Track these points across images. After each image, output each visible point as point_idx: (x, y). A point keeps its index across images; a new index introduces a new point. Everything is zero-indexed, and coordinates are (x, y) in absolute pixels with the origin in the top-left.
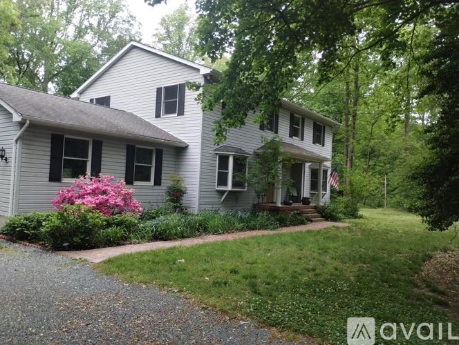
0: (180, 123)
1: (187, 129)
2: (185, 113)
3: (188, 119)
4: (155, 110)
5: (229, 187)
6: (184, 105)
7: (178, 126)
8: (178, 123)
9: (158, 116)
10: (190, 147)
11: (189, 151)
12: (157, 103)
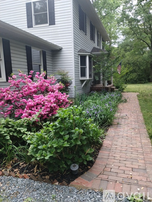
0: (52, 31)
1: (60, 35)
2: (56, 23)
3: (59, 28)
4: (26, 22)
5: (88, 77)
6: (54, 16)
7: (50, 34)
8: (50, 31)
9: (30, 26)
10: (63, 50)
11: (63, 52)
12: (28, 16)
